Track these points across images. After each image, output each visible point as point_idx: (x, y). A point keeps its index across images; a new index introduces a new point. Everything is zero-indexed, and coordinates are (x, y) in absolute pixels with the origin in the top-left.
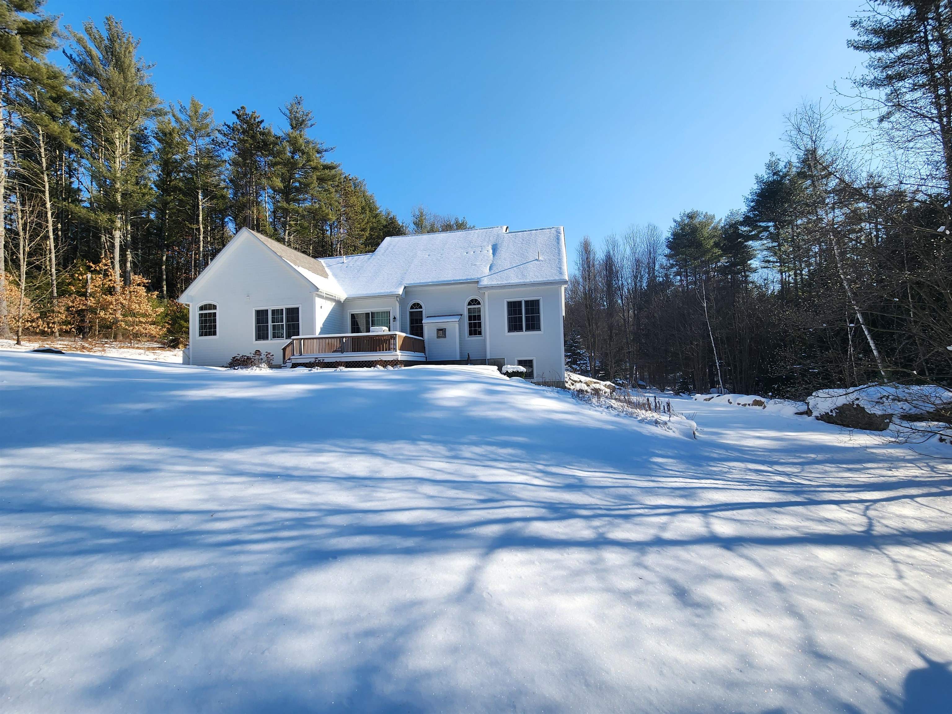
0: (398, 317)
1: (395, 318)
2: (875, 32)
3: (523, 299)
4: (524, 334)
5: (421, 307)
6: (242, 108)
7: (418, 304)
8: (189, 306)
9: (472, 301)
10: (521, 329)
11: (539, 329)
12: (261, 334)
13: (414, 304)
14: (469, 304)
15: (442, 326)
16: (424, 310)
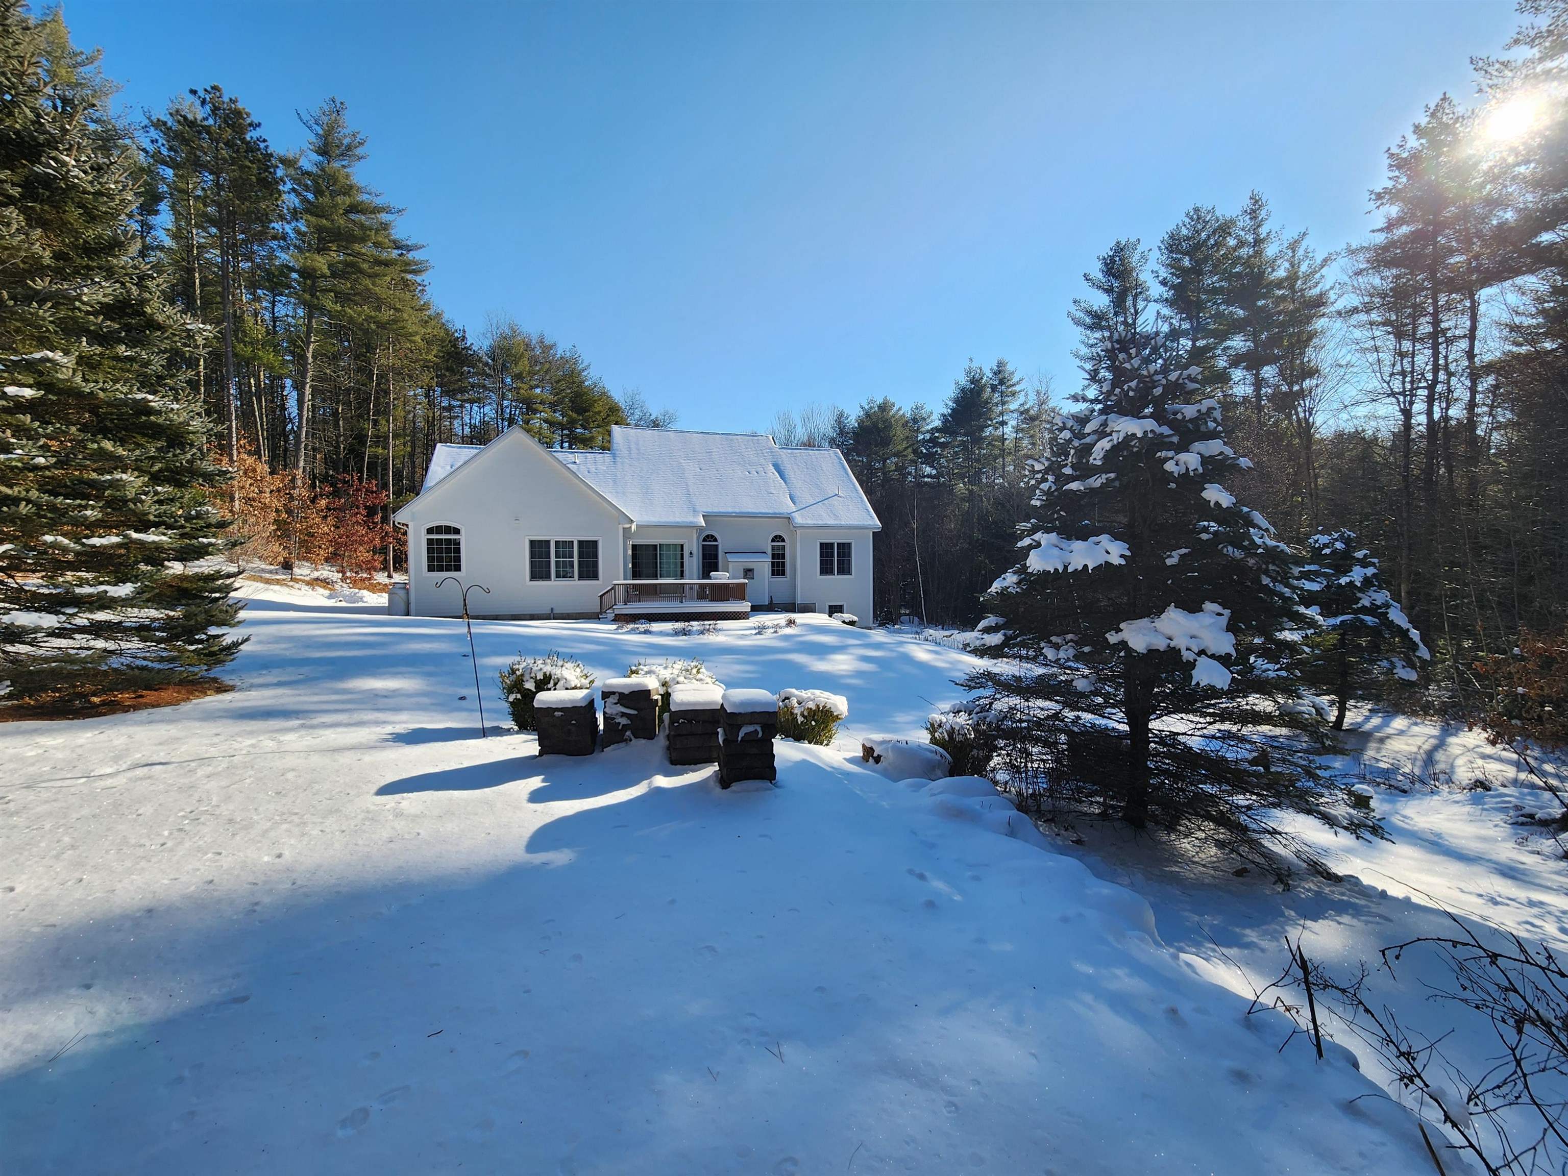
0: (695, 552)
1: (691, 553)
2: (1089, 313)
3: (836, 541)
4: (836, 578)
5: (716, 540)
6: (212, 88)
7: (712, 536)
8: (407, 526)
9: (776, 536)
10: (832, 573)
11: (849, 573)
12: (539, 571)
13: (708, 536)
14: (773, 541)
15: (750, 566)
16: (720, 543)
